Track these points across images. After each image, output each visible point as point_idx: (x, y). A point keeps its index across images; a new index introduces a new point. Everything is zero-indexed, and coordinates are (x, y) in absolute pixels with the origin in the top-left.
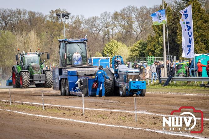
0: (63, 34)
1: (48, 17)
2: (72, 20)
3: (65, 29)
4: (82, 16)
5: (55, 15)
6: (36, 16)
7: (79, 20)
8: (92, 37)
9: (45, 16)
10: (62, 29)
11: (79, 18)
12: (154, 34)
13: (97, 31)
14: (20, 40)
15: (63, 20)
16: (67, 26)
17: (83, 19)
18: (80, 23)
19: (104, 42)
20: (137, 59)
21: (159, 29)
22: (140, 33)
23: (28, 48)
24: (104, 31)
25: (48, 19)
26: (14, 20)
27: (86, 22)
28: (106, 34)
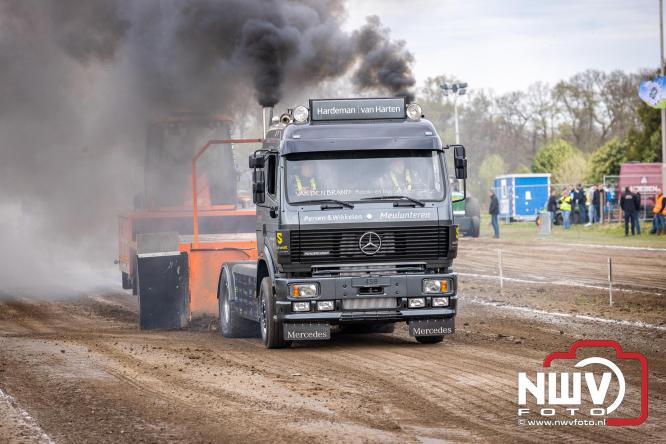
1: (420, 91)
2: (469, 98)
3: (456, 119)
4: (491, 91)
5: (435, 87)
7: (483, 98)
8: (511, 133)
10: (449, 117)
11: (485, 94)
12: (641, 129)
13: (520, 120)
15: (452, 97)
16: (461, 110)
17: (493, 96)
18: (487, 104)
19: (534, 143)
20: (607, 179)
21: (652, 117)
22: (609, 126)
24: (534, 120)
25: (421, 95)
27: (497, 101)
28: (539, 128)
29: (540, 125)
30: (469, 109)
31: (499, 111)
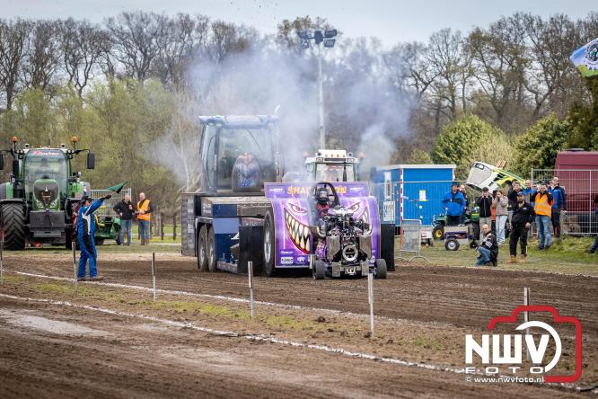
1: (272, 41)
2: (344, 51)
3: (322, 79)
4: (375, 42)
5: (293, 35)
6: (238, 36)
7: (365, 53)
9: (262, 37)
11: (367, 47)
12: (589, 101)
13: (416, 85)
15: (318, 50)
16: (329, 68)
17: (379, 50)
18: (370, 61)
19: (437, 120)
22: (545, 97)
24: (439, 86)
25: (273, 47)
27: (385, 57)
28: (444, 97)
29: (447, 93)
30: (342, 67)
31: (387, 72)
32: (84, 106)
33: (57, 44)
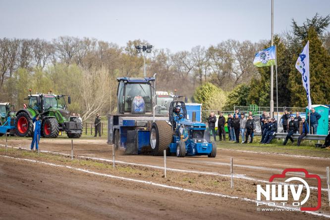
0: (143, 72)
1: (124, 49)
2: (155, 54)
3: (145, 66)
4: (168, 50)
5: (133, 47)
6: (109, 47)
7: (163, 55)
8: (180, 77)
9: (120, 48)
10: (142, 66)
11: (164, 53)
12: (259, 77)
14: (88, 78)
15: (144, 53)
16: (148, 62)
17: (169, 54)
18: (165, 59)
19: (194, 84)
21: (266, 71)
22: (241, 75)
23: (97, 88)
24: (195, 70)
25: (124, 52)
26: (81, 52)
27: (172, 58)
28: (197, 75)
29: (199, 73)
30: (154, 62)
32: (44, 76)
33: (32, 50)
